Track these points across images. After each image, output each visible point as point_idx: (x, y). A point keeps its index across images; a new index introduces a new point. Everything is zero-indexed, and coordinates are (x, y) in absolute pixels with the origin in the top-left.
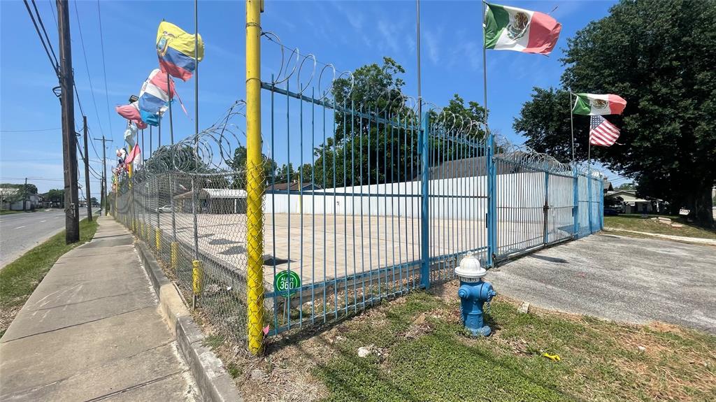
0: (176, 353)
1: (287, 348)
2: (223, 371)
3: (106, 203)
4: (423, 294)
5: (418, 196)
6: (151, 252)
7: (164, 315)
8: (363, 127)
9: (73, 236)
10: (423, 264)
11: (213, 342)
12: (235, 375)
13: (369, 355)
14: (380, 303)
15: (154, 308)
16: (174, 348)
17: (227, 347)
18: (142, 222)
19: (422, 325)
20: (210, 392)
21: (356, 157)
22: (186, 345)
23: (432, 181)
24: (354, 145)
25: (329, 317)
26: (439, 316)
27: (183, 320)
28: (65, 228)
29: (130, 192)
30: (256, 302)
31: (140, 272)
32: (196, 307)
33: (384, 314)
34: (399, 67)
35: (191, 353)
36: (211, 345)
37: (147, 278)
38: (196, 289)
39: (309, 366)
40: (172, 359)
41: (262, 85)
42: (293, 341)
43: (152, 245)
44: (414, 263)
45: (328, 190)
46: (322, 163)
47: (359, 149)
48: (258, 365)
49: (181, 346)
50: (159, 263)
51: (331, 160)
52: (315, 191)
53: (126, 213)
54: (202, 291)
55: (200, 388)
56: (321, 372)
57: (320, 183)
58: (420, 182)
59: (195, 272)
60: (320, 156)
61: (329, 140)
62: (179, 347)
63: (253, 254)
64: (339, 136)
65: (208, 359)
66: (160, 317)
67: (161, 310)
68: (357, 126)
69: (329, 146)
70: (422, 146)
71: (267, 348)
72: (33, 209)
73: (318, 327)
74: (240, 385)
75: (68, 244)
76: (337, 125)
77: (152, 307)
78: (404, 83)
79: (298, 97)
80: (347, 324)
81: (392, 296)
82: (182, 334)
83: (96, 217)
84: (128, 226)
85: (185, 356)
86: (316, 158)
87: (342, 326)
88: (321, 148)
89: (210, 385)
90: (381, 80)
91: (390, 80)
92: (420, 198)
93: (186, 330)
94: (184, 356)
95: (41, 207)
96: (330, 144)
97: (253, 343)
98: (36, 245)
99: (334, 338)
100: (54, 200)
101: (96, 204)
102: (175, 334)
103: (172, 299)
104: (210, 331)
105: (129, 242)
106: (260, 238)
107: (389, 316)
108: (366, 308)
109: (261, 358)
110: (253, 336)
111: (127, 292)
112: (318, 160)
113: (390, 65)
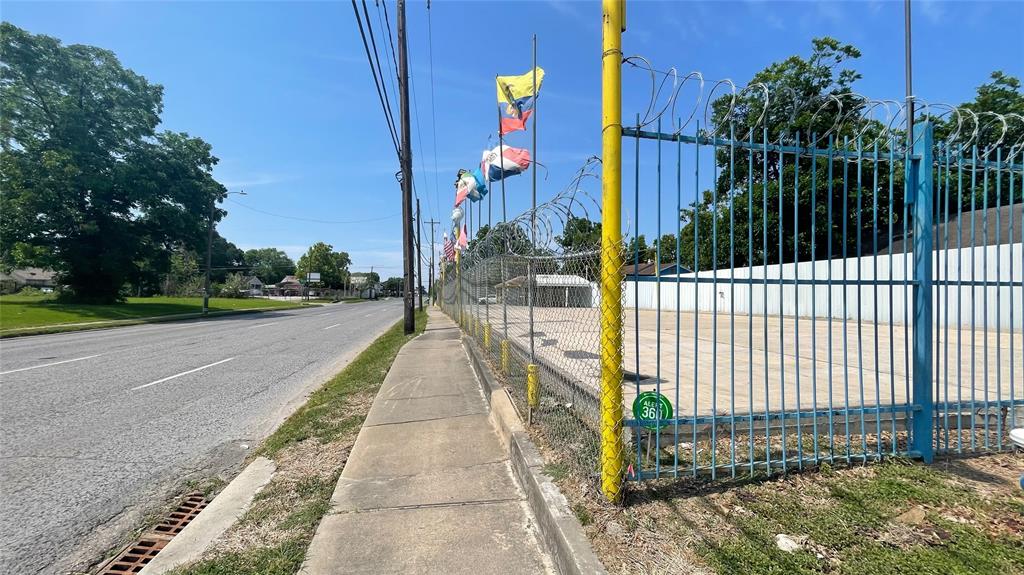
0: (511, 474)
1: (655, 504)
2: (569, 512)
3: (434, 292)
4: (918, 469)
5: (906, 283)
6: (478, 350)
7: (497, 427)
8: (769, 167)
9: (410, 327)
10: (917, 413)
11: (554, 471)
12: (585, 521)
13: (800, 552)
14: (816, 468)
15: (486, 416)
16: (509, 469)
17: (573, 482)
18: (469, 313)
19: (919, 527)
20: (555, 535)
21: (757, 217)
22: (523, 468)
23: (942, 252)
24: (753, 198)
25: (721, 473)
26: (963, 520)
27: (518, 436)
28: (403, 317)
29: (457, 281)
30: (613, 429)
31: (470, 371)
32: (531, 423)
33: (826, 489)
34: (848, 50)
35: (529, 479)
36: (553, 474)
37: (477, 380)
38: (531, 401)
39: (690, 539)
40: (507, 481)
41: (624, 132)
42: (664, 495)
43: (481, 342)
44: (894, 408)
45: (702, 274)
46: (693, 231)
47: (760, 205)
48: (616, 517)
49: (516, 467)
50: (488, 363)
51: (710, 226)
52: (682, 276)
53: (453, 303)
54: (537, 404)
55: (541, 526)
56: (711, 554)
57: (688, 263)
58: (910, 256)
59: (530, 379)
60: (689, 221)
61: (707, 195)
62: (515, 468)
63: (610, 363)
64: (722, 189)
65: (549, 490)
66: (492, 428)
67: (492, 418)
68: (758, 167)
69: (706, 204)
70: (915, 187)
71: (627, 498)
72: (376, 298)
73: (701, 484)
74: (592, 536)
75: (406, 334)
76: (720, 170)
77: (483, 414)
78: (858, 77)
79: (674, 139)
80: (752, 489)
81: (844, 461)
82: (517, 453)
83: (426, 307)
84: (454, 318)
85: (522, 481)
86: (683, 225)
87: (743, 490)
88: (691, 209)
89: (555, 526)
90: (807, 81)
91: (827, 76)
92: (910, 288)
93: (523, 449)
94: (520, 481)
95: (382, 296)
96: (708, 201)
97: (608, 485)
98: (381, 334)
99: (730, 506)
100: (393, 288)
101: (425, 293)
102: (509, 451)
103: (504, 409)
104: (550, 457)
105: (456, 336)
106: (618, 342)
107: (838, 494)
108: (788, 472)
109: (618, 509)
110: (608, 475)
111: (459, 392)
112: (686, 228)
113: (828, 49)
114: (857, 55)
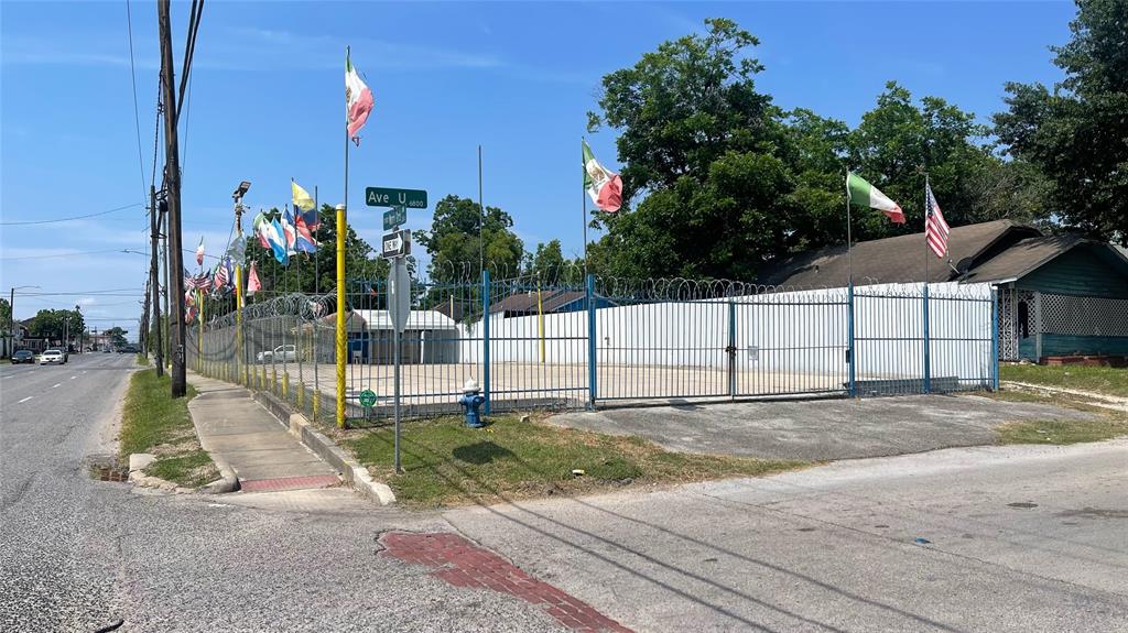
6: (276, 398)
7: (294, 432)
9: (180, 389)
15: (286, 431)
27: (307, 426)
31: (269, 415)
34: (745, 36)
37: (276, 418)
43: (278, 393)
48: (341, 432)
66: (290, 434)
67: (290, 431)
71: (348, 427)
78: (761, 68)
93: (308, 429)
103: (299, 420)
104: (322, 428)
105: (244, 395)
111: (263, 423)
114: (755, 42)
